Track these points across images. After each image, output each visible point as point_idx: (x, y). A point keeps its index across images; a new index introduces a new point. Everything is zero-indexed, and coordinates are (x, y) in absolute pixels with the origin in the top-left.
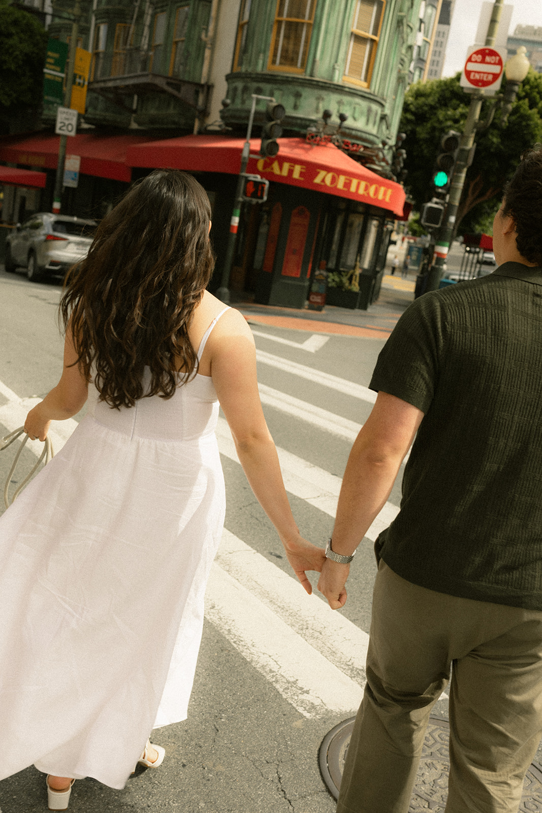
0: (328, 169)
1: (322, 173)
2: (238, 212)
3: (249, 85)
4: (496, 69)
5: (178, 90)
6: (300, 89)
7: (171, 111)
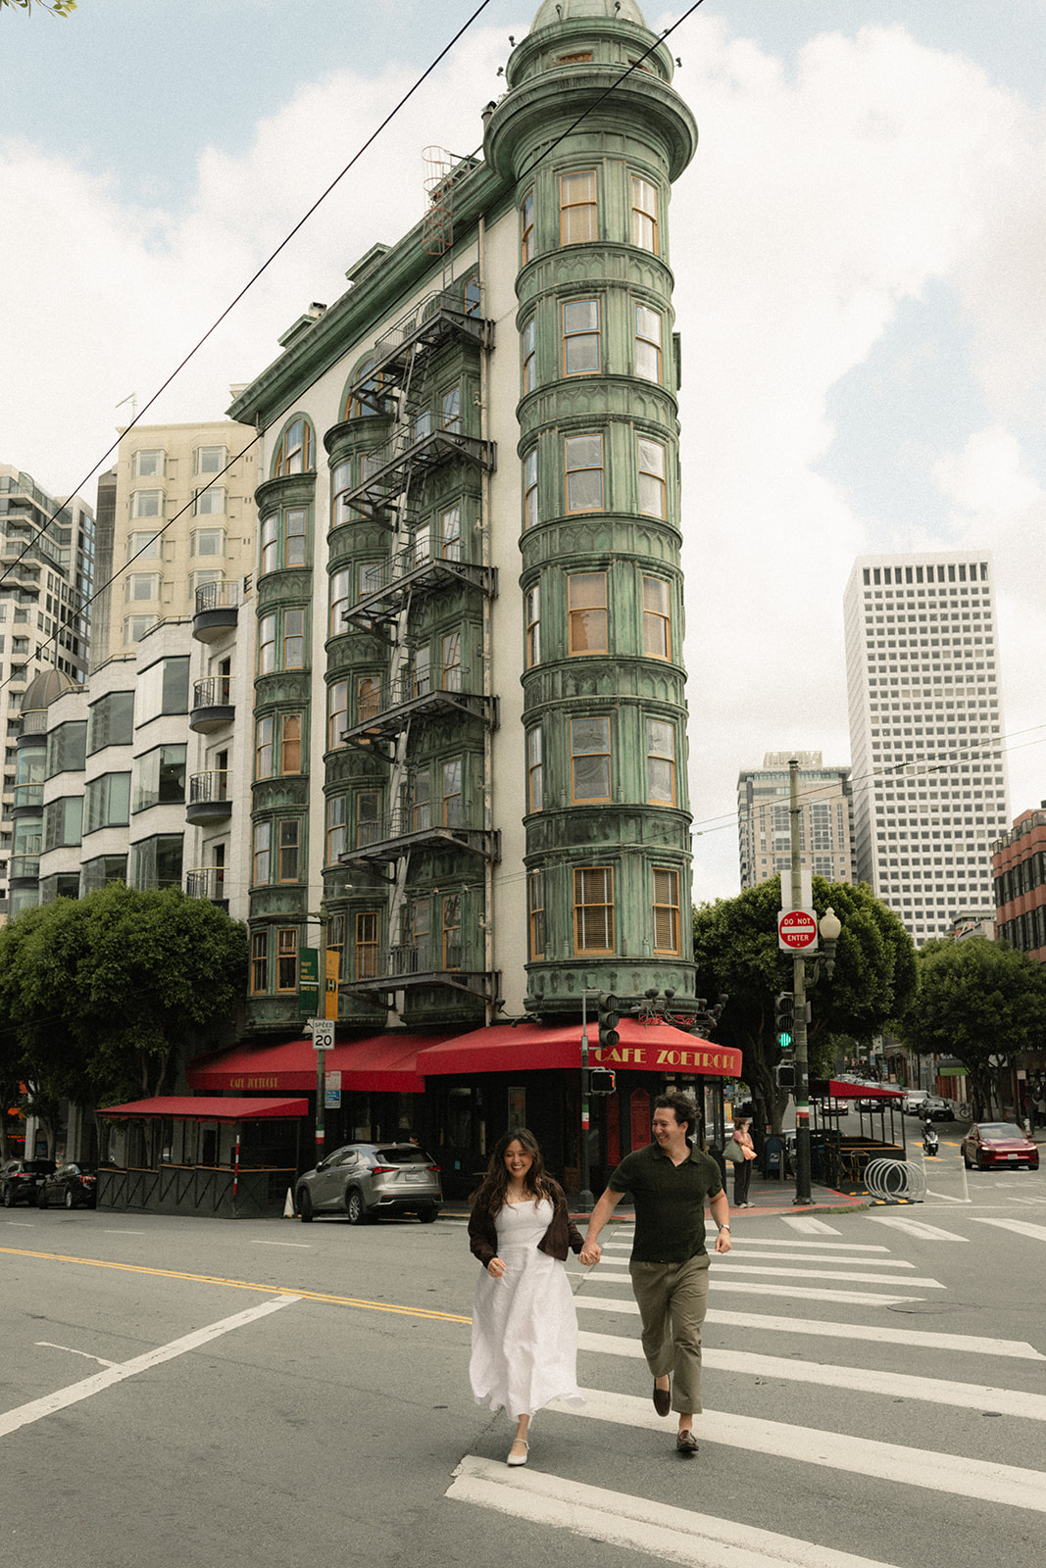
0: (669, 1048)
1: (664, 1053)
2: (586, 1107)
3: (558, 972)
4: (811, 929)
5: (465, 984)
6: (613, 969)
7: (454, 1004)
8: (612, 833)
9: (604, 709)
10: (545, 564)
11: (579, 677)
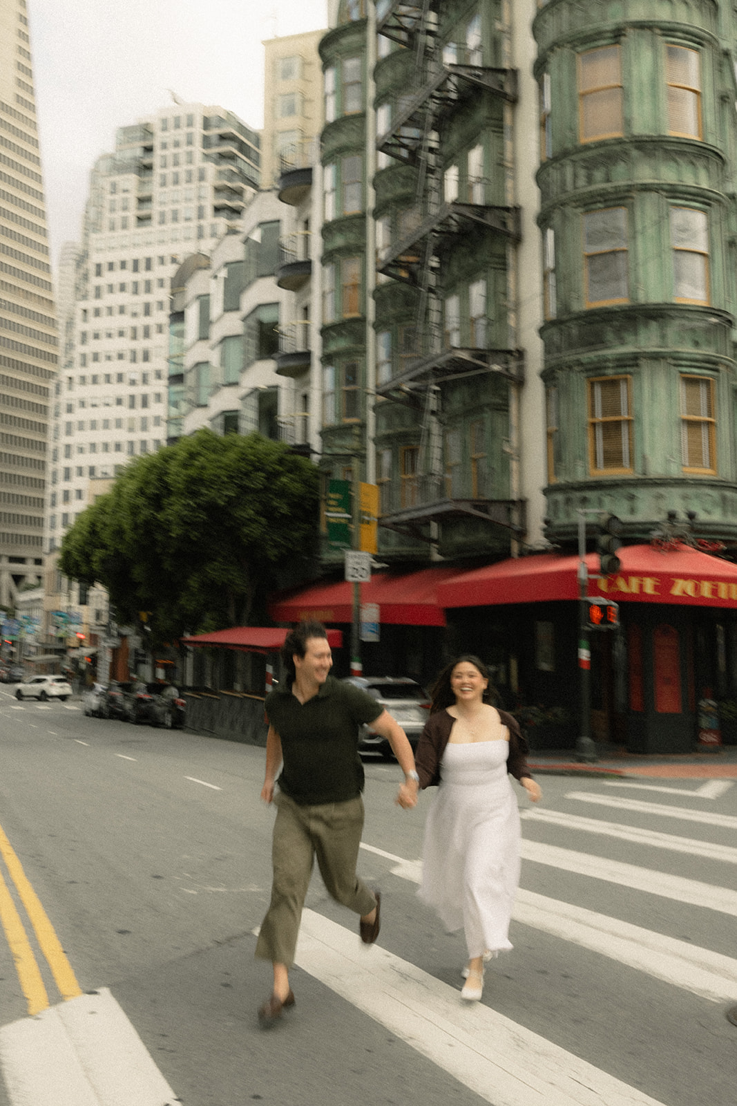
0: (685, 577)
1: (680, 583)
2: (585, 643)
3: (572, 495)
6: (632, 491)
7: (482, 535)
8: (629, 338)
9: (619, 198)
10: (555, 45)
11: (590, 165)
